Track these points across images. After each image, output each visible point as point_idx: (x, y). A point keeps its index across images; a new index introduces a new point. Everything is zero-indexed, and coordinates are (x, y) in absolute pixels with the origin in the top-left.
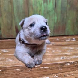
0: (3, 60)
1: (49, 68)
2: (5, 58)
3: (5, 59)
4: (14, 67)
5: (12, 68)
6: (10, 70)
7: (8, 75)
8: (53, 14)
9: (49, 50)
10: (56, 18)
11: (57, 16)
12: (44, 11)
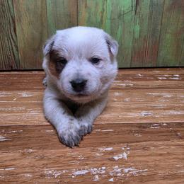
0: (21, 112)
1: (114, 132)
2: (24, 108)
3: (25, 111)
4: (42, 126)
5: (38, 128)
6: (34, 130)
7: (29, 140)
9: (117, 97)
10: (137, 28)
11: (141, 24)
12: (112, 12)
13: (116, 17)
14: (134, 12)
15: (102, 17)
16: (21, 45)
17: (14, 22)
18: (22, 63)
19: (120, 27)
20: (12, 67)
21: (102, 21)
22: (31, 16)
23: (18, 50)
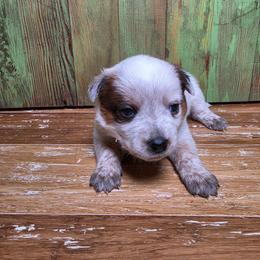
5: (130, 223)
7: (120, 249)
12: (222, 13)
14: (258, 11)
15: (206, 22)
16: (79, 69)
17: (69, 34)
18: (80, 97)
19: (234, 36)
20: (65, 103)
21: (205, 28)
22: (95, 24)
23: (74, 77)
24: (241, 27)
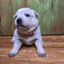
8: (50, 13)
10: (53, 17)
11: (54, 15)
12: (41, 11)
13: (43, 13)
14: (51, 10)
16: (3, 26)
18: (4, 33)
19: (45, 17)
22: (7, 14)
23: (2, 28)
24: (46, 14)
